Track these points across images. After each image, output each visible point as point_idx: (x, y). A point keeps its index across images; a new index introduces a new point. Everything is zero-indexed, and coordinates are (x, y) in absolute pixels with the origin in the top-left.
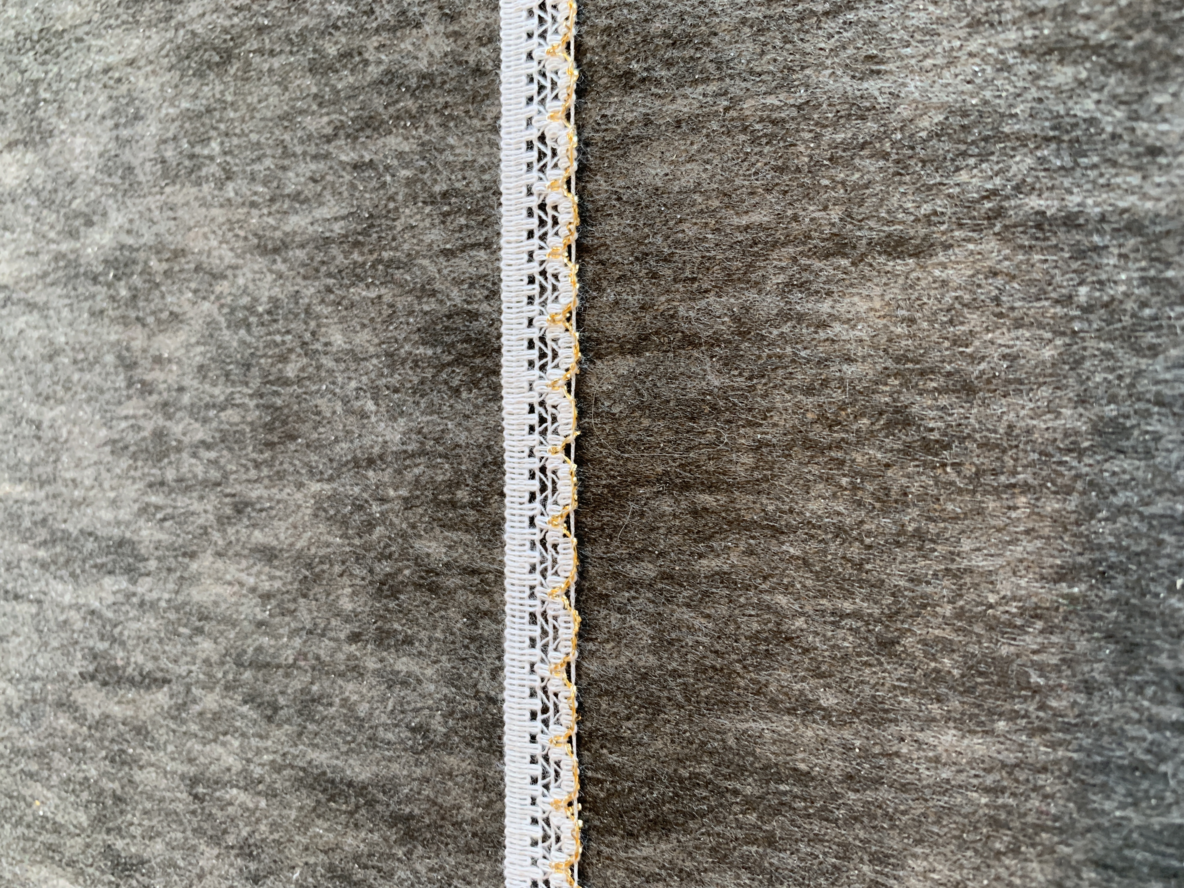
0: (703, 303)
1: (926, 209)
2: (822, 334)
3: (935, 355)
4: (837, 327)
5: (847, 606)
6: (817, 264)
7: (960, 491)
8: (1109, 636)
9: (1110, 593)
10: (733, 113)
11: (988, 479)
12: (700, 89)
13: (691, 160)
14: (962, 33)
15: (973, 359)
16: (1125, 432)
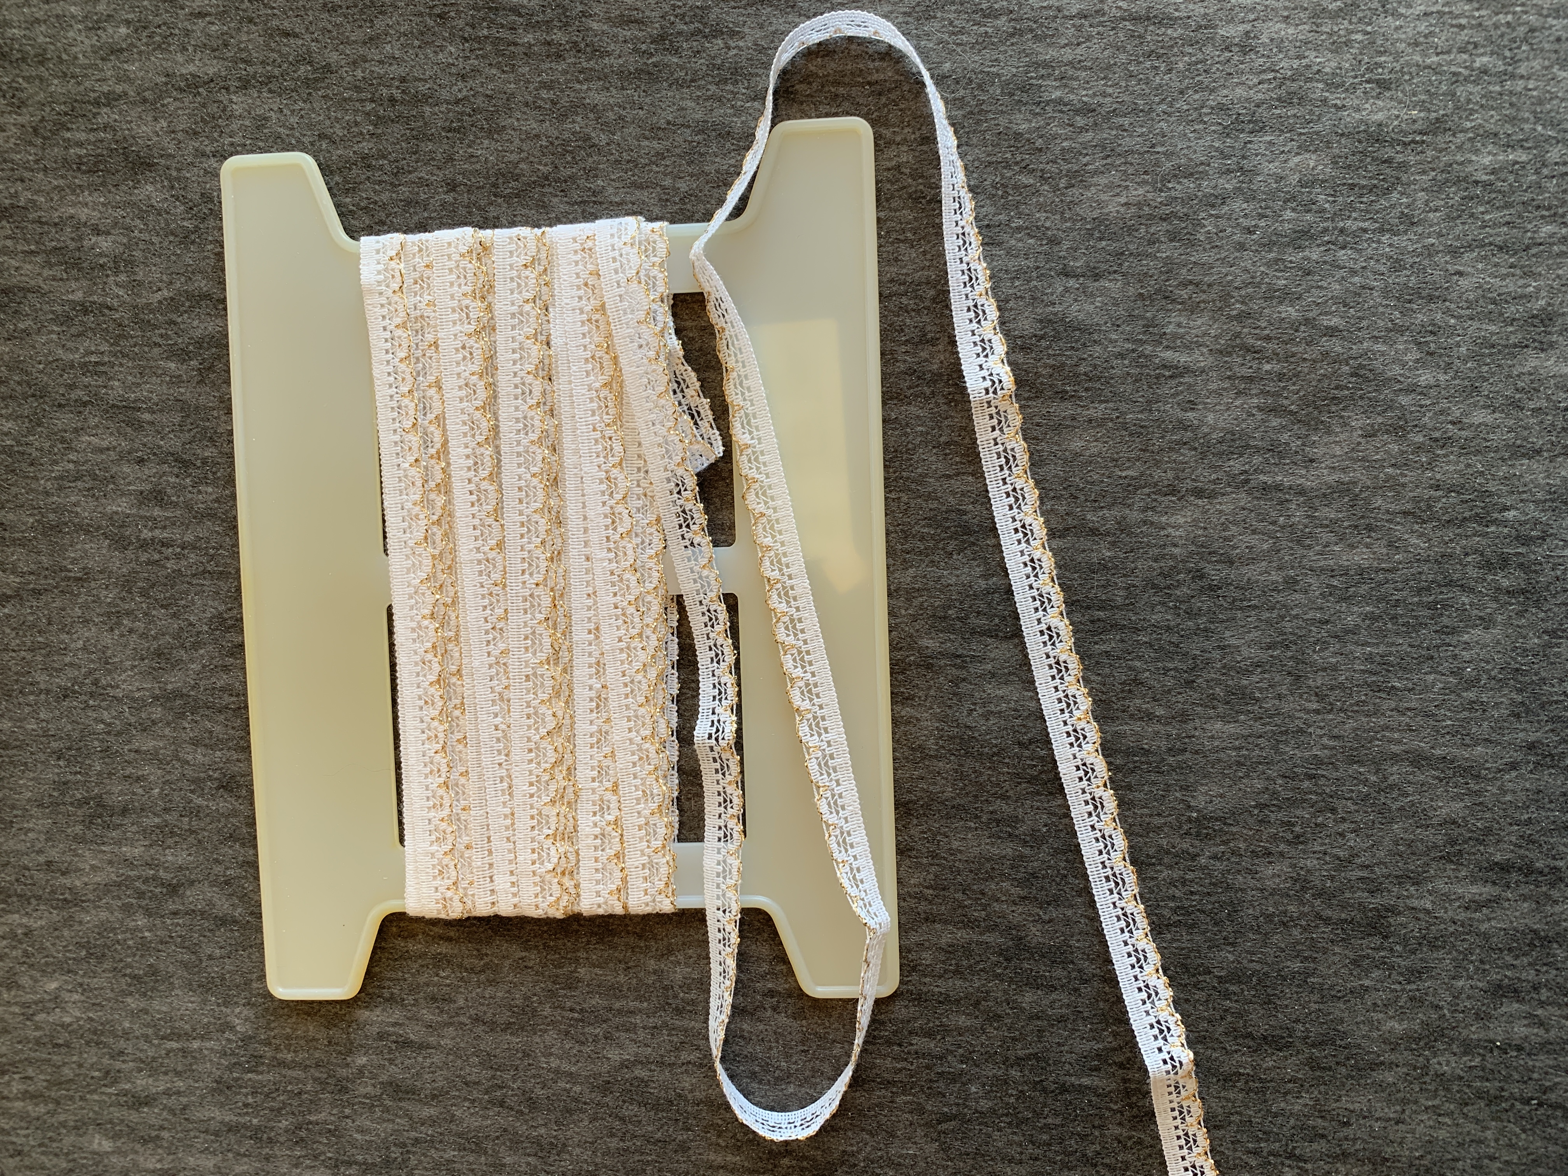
0: (1101, 514)
1: (1214, 476)
2: (1162, 533)
3: (1216, 545)
4: (1170, 530)
5: (1170, 665)
6: (1160, 499)
7: (1226, 609)
8: (1289, 673)
9: (1290, 654)
10: (1120, 420)
11: (1238, 603)
12: (1103, 406)
13: (1096, 441)
14: (1233, 396)
15: (1234, 548)
16: (1296, 582)
